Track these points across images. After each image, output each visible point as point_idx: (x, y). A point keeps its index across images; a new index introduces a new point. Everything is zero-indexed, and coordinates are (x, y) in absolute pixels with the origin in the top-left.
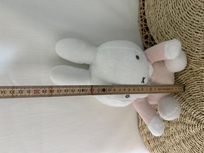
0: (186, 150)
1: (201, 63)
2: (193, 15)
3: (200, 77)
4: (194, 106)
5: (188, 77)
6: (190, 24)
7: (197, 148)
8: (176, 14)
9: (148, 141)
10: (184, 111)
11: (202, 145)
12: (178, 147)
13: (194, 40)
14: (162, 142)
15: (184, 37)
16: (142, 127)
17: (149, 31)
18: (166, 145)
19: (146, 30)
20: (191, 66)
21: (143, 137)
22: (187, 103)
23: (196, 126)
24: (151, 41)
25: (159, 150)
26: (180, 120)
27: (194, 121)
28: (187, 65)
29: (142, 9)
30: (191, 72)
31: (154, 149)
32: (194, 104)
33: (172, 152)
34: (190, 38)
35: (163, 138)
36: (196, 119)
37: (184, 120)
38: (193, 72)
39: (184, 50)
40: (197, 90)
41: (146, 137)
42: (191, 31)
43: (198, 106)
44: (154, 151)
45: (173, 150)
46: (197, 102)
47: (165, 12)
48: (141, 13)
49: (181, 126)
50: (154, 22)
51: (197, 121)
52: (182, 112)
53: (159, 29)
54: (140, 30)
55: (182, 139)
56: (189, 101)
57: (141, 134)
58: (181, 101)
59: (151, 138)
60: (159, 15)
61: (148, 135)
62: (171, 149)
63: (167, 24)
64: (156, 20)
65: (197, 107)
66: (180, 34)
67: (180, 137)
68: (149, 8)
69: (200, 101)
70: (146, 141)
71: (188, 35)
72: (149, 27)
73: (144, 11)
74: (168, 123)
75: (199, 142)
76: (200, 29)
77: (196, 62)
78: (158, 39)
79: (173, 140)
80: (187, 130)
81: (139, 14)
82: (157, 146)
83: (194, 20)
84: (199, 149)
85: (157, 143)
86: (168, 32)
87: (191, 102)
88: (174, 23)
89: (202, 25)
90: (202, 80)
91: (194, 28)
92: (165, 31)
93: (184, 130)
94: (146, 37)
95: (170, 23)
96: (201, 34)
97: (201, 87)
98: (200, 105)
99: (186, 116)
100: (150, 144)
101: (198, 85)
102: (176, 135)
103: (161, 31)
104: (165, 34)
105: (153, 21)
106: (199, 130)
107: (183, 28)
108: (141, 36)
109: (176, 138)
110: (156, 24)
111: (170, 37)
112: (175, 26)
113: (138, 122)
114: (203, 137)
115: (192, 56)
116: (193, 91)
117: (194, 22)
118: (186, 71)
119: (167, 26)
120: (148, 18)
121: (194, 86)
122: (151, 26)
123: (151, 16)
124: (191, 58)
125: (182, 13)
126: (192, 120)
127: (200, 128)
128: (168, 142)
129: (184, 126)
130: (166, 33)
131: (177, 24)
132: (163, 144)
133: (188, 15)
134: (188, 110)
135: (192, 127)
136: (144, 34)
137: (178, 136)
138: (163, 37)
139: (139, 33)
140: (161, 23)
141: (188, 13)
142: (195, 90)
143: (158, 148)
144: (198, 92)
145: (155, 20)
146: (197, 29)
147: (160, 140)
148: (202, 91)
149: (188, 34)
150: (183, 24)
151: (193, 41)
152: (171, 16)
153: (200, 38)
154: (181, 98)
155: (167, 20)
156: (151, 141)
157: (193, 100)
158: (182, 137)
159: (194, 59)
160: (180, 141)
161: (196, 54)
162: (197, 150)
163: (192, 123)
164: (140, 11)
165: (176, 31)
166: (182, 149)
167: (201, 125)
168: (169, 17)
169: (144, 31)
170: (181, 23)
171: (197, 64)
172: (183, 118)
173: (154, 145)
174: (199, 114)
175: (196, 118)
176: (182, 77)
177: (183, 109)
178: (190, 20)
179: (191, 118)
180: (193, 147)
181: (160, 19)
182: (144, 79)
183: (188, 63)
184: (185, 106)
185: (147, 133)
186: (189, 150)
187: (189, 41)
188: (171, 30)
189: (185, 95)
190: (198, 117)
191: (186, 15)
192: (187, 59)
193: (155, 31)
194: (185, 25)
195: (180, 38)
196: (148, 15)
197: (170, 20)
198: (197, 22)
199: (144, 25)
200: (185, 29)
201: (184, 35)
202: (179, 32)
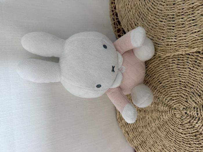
0: (162, 137)
1: (167, 50)
2: (156, 5)
3: (168, 63)
4: (165, 93)
5: (157, 65)
6: (155, 14)
7: (171, 134)
8: (142, 5)
9: (128, 132)
10: (157, 99)
11: (175, 129)
12: (155, 135)
13: (160, 29)
14: (141, 132)
15: (150, 27)
16: (120, 118)
17: (121, 25)
18: (144, 134)
19: (118, 24)
20: (159, 54)
21: (122, 129)
22: (159, 91)
23: (168, 112)
25: (138, 140)
26: (154, 108)
27: (166, 107)
28: (155, 53)
29: (113, 3)
30: (159, 60)
31: (133, 140)
32: (165, 91)
33: (150, 140)
34: (156, 27)
35: (141, 127)
36: (167, 105)
37: (157, 107)
38: (161, 59)
39: (152, 39)
40: (166, 77)
41: (124, 128)
42: (156, 21)
43: (169, 92)
44: (133, 141)
45: (150, 138)
46: (167, 89)
47: (133, 4)
48: (112, 8)
49: (155, 114)
50: (124, 15)
51: (169, 106)
52: (156, 100)
53: (129, 21)
54: (112, 24)
55: (158, 127)
56: (160, 89)
57: (120, 126)
58: (153, 89)
59: (130, 129)
60: (128, 8)
61: (127, 126)
62: (149, 137)
63: (136, 15)
64: (126, 13)
65: (167, 93)
67: (156, 124)
68: (119, 2)
69: (169, 87)
70: (125, 132)
71: (154, 25)
72: (120, 21)
73: (115, 5)
74: (144, 112)
75: (172, 127)
76: (163, 18)
77: (162, 50)
79: (150, 129)
80: (161, 117)
81: (111, 9)
82: (136, 136)
83: (158, 9)
84: (172, 134)
85: (136, 133)
86: (137, 24)
87: (162, 89)
88: (142, 14)
89: (165, 14)
90: (169, 67)
91: (158, 17)
92: (134, 23)
93: (159, 117)
94: (119, 31)
95: (138, 15)
96: (164, 22)
97: (169, 73)
98: (170, 91)
99: (159, 103)
100: (130, 135)
101: (166, 71)
102: (152, 123)
103: (131, 23)
104: (134, 25)
105: (123, 14)
106: (171, 115)
107: (149, 18)
108: (114, 29)
109: (152, 126)
110: (126, 17)
112: (143, 17)
113: (116, 114)
114: (175, 122)
115: (159, 44)
116: (162, 78)
117: (158, 12)
118: (156, 59)
119: (136, 17)
120: (119, 12)
121: (163, 73)
122: (122, 19)
123: (121, 9)
124: (158, 47)
125: (147, 4)
126: (164, 107)
127: (172, 113)
128: (146, 131)
129: (158, 113)
130: (136, 25)
131: (144, 15)
132: (141, 133)
133: (153, 6)
134: (160, 97)
135: (165, 113)
136: (116, 28)
137: (154, 124)
139: (112, 26)
140: (130, 15)
141: (153, 4)
142: (164, 77)
143: (137, 138)
144: (167, 79)
145: (125, 13)
146: (161, 18)
147: (138, 130)
148: (171, 77)
149: (154, 23)
150: (149, 15)
151: (158, 30)
152: (139, 8)
153: (164, 26)
154: (153, 86)
155: (136, 12)
156: (130, 132)
157: (163, 87)
158: (157, 124)
159: (161, 47)
160: (156, 128)
161: (161, 41)
162: (171, 136)
163: (165, 109)
164: (111, 5)
165: (144, 21)
166: (158, 136)
167: (172, 110)
168: (137, 9)
169: (116, 24)
170: (147, 14)
171: (163, 51)
172: (156, 105)
173: (133, 135)
174: (170, 100)
175: (168, 103)
176: (152, 65)
177: (156, 96)
178: (154, 10)
179: (163, 104)
180: (167, 133)
181: (129, 11)
182: (113, 67)
183: (155, 51)
184: (157, 94)
185: (125, 124)
186: (164, 137)
187: (155, 30)
188: (140, 21)
189: (156, 83)
190: (169, 102)
191: (151, 5)
192: (155, 48)
193: (125, 23)
194: (151, 16)
195: (147, 28)
196: (119, 9)
197: (138, 12)
198: (160, 12)
199: (116, 19)
200: (151, 19)
201: (151, 25)
202: (146, 23)
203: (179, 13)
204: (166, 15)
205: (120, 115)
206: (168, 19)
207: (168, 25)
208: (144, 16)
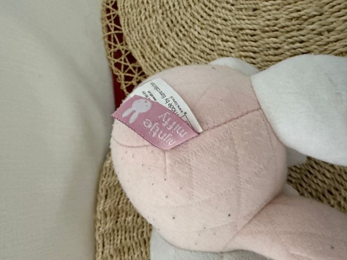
2: (214, 8)
8: (180, 8)
17: (124, 42)
19: (117, 40)
24: (128, 64)
34: (211, 52)
42: (212, 39)
47: (158, 3)
48: (108, 4)
50: (136, 23)
53: (147, 37)
54: (104, 38)
63: (164, 26)
64: (141, 19)
66: (191, 46)
71: (206, 47)
72: (125, 34)
78: (144, 57)
81: (105, 5)
86: (165, 43)
88: (178, 25)
89: (233, 26)
92: (159, 42)
94: (118, 54)
95: (168, 26)
96: (232, 42)
103: (150, 40)
104: (158, 46)
105: (133, 20)
107: (196, 33)
108: (106, 49)
110: (139, 27)
111: (169, 53)
117: (218, 23)
120: (124, 14)
122: (129, 31)
123: (130, 10)
125: (193, 6)
130: (161, 46)
133: (207, 9)
136: (113, 47)
138: (155, 53)
139: (103, 43)
140: (150, 25)
141: (206, 6)
145: (139, 18)
146: (226, 35)
149: (206, 44)
150: (196, 27)
152: (171, 13)
155: (164, 19)
165: (181, 40)
168: (167, 14)
169: (112, 40)
178: (209, 19)
181: (148, 17)
187: (208, 57)
188: (171, 38)
191: (202, 9)
194: (199, 28)
195: (189, 54)
196: (124, 8)
197: (168, 20)
198: (224, 22)
199: (113, 28)
200: (200, 37)
201: (199, 48)
202: (188, 43)
203: (268, 26)
204: (237, 31)
205: (104, 255)
206: (242, 37)
207: (241, 49)
208: (182, 29)
